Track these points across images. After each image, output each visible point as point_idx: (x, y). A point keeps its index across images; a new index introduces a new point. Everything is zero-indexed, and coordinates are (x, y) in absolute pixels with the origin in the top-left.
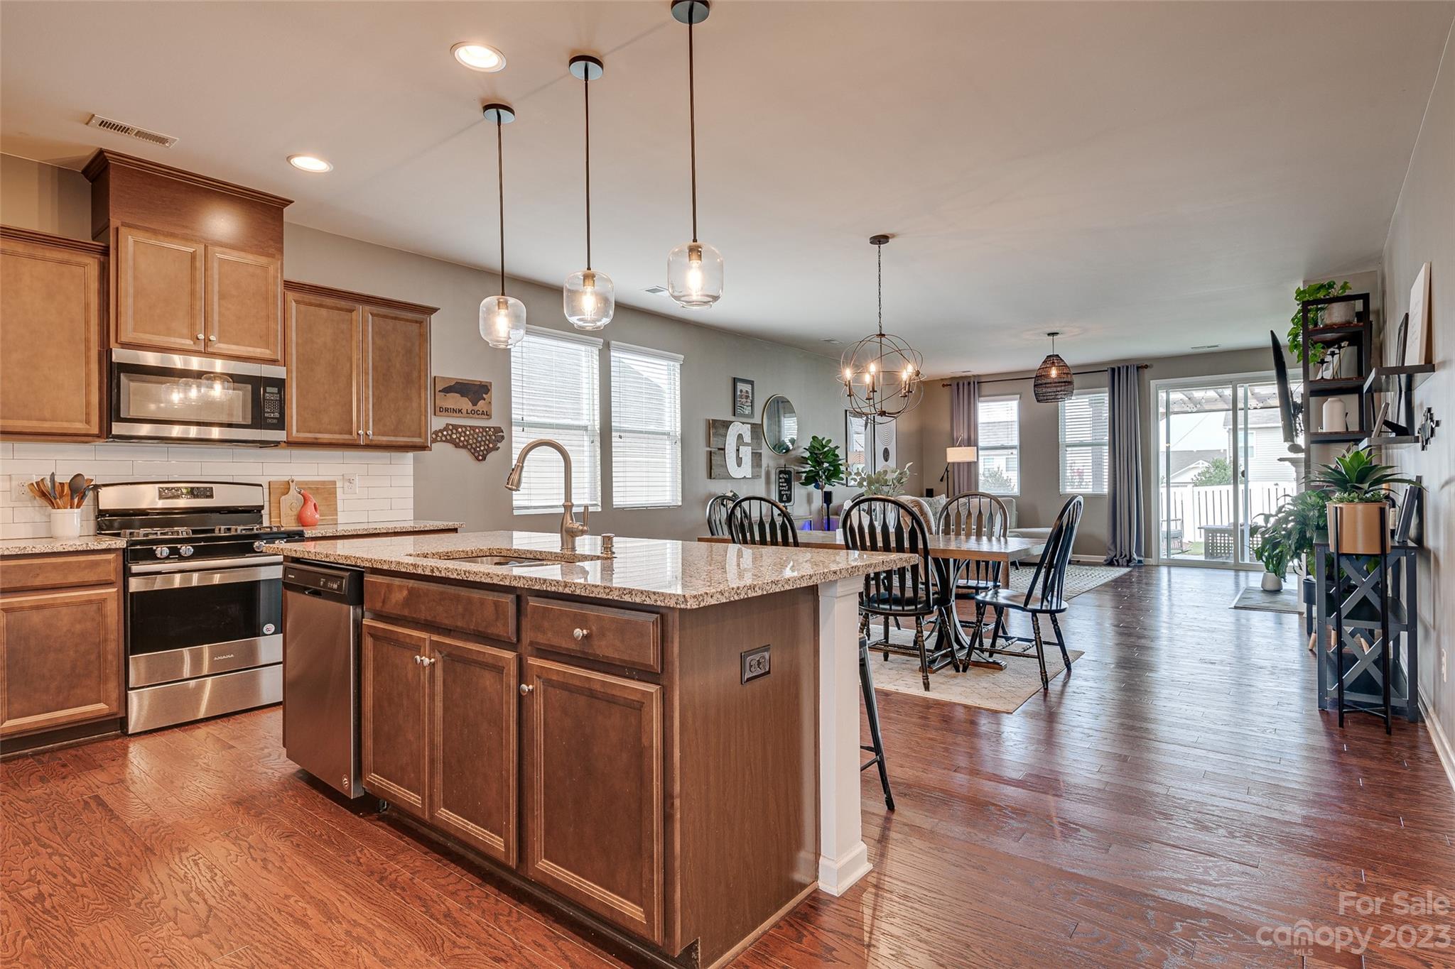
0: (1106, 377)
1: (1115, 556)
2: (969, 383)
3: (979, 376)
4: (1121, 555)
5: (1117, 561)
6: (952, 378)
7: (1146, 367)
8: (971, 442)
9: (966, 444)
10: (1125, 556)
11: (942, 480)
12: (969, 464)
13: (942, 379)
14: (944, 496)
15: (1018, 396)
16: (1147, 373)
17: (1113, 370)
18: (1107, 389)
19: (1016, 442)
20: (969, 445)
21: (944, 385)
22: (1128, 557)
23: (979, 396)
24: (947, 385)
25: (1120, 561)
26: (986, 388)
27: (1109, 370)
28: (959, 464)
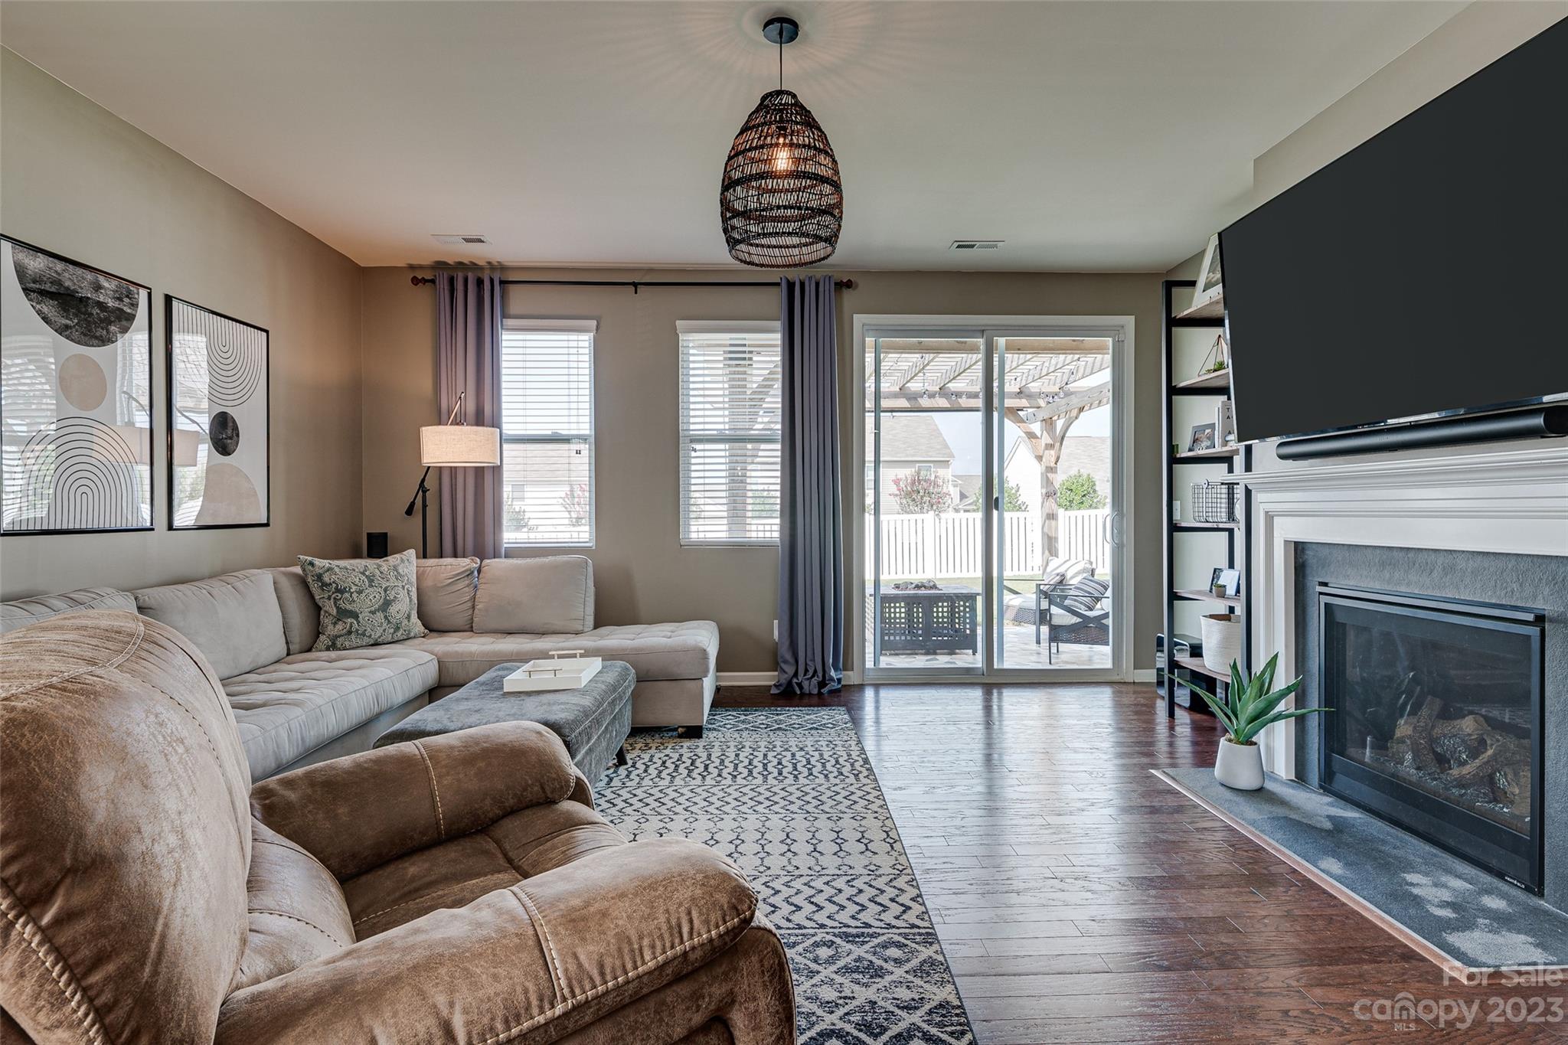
0: (775, 300)
1: (796, 675)
2: (480, 282)
3: (502, 268)
4: (806, 671)
5: (800, 685)
6: (440, 266)
7: (849, 285)
8: (485, 416)
9: (473, 421)
10: (815, 671)
11: (409, 511)
12: (479, 471)
13: (412, 267)
14: (411, 553)
15: (594, 323)
16: (849, 297)
17: (791, 286)
18: (778, 324)
19: (584, 425)
20: (479, 420)
21: (415, 281)
22: (820, 675)
23: (504, 316)
24: (424, 281)
25: (806, 684)
26: (519, 299)
27: (784, 285)
28: (453, 471)
